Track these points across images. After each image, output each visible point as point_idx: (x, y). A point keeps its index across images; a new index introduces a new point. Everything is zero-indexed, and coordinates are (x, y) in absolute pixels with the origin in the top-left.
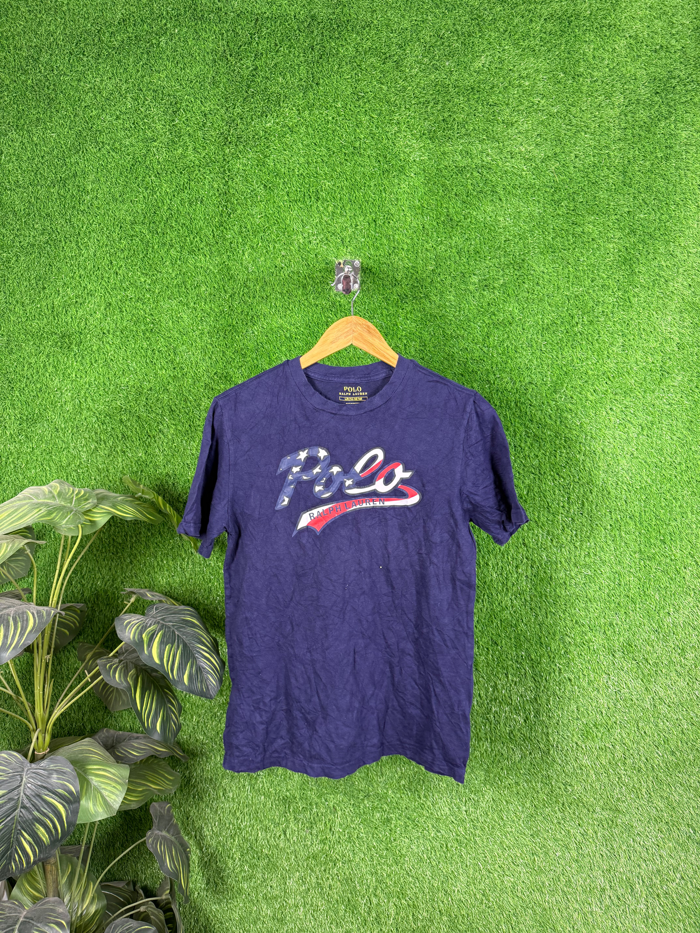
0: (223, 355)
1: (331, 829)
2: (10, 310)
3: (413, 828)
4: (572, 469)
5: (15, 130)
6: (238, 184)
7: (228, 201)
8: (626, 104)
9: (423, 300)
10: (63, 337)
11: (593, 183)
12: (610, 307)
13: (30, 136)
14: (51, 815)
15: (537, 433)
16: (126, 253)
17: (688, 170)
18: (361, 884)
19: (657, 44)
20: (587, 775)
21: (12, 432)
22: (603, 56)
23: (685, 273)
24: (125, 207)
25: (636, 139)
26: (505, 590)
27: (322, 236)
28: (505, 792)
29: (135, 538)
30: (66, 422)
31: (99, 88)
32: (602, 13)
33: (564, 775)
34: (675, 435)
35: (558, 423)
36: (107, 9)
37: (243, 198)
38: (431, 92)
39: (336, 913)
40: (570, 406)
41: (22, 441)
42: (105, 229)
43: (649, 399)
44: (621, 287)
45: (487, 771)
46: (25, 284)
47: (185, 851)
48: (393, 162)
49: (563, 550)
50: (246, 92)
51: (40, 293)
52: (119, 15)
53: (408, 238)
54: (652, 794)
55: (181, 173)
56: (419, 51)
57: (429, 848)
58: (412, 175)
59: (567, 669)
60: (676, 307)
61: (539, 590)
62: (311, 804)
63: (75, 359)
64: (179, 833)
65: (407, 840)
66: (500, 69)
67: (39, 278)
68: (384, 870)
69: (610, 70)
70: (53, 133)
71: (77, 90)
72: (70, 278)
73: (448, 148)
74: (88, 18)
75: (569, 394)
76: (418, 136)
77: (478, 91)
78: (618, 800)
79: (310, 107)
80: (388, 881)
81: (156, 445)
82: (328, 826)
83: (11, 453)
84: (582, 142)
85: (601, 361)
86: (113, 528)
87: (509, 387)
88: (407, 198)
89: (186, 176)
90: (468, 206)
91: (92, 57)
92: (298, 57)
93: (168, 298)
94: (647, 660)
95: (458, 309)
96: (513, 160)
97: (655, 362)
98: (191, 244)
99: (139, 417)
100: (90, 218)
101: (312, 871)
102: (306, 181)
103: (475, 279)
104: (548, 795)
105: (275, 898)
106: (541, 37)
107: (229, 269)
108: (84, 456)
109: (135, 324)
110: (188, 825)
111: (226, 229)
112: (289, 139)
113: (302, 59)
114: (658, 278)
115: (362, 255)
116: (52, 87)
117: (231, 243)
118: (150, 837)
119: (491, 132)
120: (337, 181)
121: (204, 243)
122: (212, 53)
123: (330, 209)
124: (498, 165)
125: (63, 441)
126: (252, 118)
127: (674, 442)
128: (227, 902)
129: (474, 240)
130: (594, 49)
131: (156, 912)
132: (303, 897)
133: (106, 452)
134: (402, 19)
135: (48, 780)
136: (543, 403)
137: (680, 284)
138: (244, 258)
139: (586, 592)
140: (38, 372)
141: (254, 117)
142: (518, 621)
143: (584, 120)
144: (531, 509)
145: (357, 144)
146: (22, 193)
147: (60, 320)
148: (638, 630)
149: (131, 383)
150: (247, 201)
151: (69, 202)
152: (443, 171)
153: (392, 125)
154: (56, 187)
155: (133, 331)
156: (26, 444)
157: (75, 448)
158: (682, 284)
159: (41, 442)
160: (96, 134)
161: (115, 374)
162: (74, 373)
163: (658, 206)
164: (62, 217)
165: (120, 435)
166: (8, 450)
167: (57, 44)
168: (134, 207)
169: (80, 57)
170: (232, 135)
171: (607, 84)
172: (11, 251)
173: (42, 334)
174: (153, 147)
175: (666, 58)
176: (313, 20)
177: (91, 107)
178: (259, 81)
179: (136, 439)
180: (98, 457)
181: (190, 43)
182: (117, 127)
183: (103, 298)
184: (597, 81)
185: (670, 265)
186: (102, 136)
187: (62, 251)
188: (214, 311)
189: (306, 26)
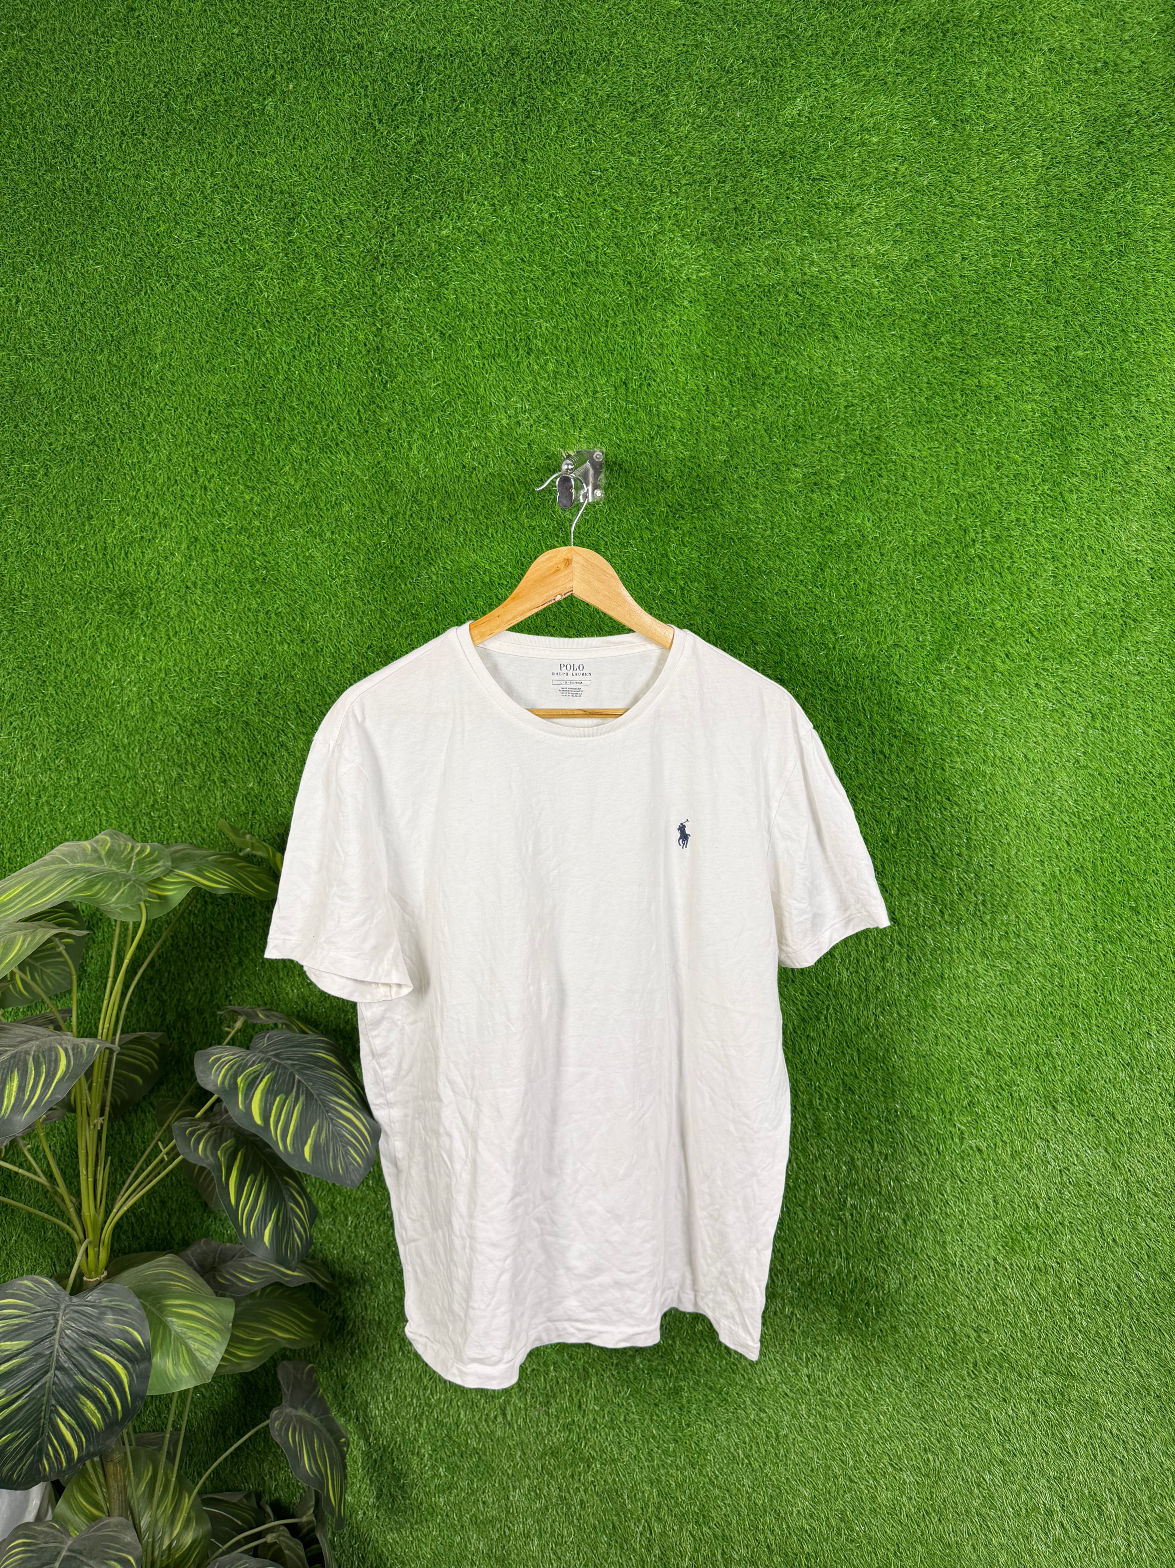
0: (381, 617)
1: (580, 1407)
2: (38, 556)
3: (719, 1405)
4: (974, 792)
5: (38, 263)
6: (398, 331)
7: (382, 361)
8: (1047, 164)
9: (710, 512)
10: (122, 595)
11: (994, 302)
12: (1030, 511)
13: (61, 271)
14: (104, 1381)
15: (910, 730)
16: (219, 454)
17: (1158, 271)
18: (633, 1499)
19: (1097, 60)
20: (1016, 1315)
21: (45, 754)
22: (1004, 85)
23: (1159, 448)
24: (216, 379)
25: (1067, 222)
26: (863, 998)
27: (539, 412)
28: (875, 1344)
29: (245, 923)
30: (131, 734)
31: (169, 188)
32: (1000, 13)
33: (974, 1313)
34: (1150, 726)
35: (946, 711)
36: (178, 57)
37: (406, 355)
38: (713, 164)
39: (594, 1547)
40: (965, 682)
41: (61, 768)
42: (185, 417)
43: (1103, 665)
44: (1048, 476)
45: (842, 1309)
47: (337, 1441)
48: (653, 284)
49: (962, 928)
50: (407, 180)
51: (84, 525)
52: (199, 67)
53: (682, 409)
54: (1131, 1346)
55: (305, 319)
56: (690, 94)
57: (747, 1439)
58: (686, 303)
59: (974, 1131)
60: (1146, 507)
61: (922, 996)
62: (545, 1363)
63: (143, 630)
64: (326, 1411)
65: (708, 1426)
66: (827, 117)
67: (81, 502)
68: (672, 1476)
69: (1016, 108)
70: (98, 264)
71: (134, 193)
72: (131, 500)
73: (745, 254)
74: (150, 75)
75: (964, 661)
76: (693, 238)
77: (791, 157)
78: (1072, 1356)
79: (513, 199)
80: (678, 1494)
81: (275, 768)
82: (576, 1401)
83: (45, 788)
84: (974, 234)
85: (1016, 605)
86: (210, 907)
87: (861, 652)
88: (679, 342)
89: (313, 323)
90: (782, 351)
91: (157, 138)
92: (491, 116)
93: (290, 526)
94: (1113, 1115)
95: (769, 525)
96: (856, 270)
97: (1112, 602)
98: (325, 435)
99: (247, 724)
100: (160, 399)
101: (552, 1477)
102: (510, 322)
103: (797, 474)
104: (948, 1350)
105: (491, 1521)
106: (896, 60)
107: (387, 474)
108: (161, 789)
109: (237, 571)
110: (344, 1398)
111: (381, 408)
113: (497, 120)
114: (1111, 458)
115: (606, 440)
116: (94, 189)
117: (389, 430)
118: (277, 1418)
119: (817, 225)
120: (561, 319)
121: (345, 433)
122: (349, 119)
123: (551, 367)
124: (830, 280)
125: (126, 766)
126: (417, 223)
127: (1150, 739)
128: (412, 1528)
129: (794, 408)
130: (989, 74)
131: (292, 1544)
132: (538, 1521)
133: (195, 782)
134: (662, 45)
135: (99, 1324)
136: (918, 678)
137: (1151, 468)
138: (411, 455)
139: (1003, 999)
140: (83, 654)
141: (420, 220)
142: (888, 1050)
143: (976, 194)
144: (905, 859)
145: (592, 257)
146: (52, 364)
147: (117, 568)
148: (1096, 1063)
149: (233, 668)
150: (413, 361)
151: (127, 375)
152: (738, 294)
153: (649, 222)
154: (106, 352)
155: (233, 581)
156: (68, 773)
157: (146, 776)
158: (1155, 468)
159: (91, 769)
160: (166, 262)
161: (207, 654)
162: (141, 654)
163: (1108, 335)
164: (115, 401)
165: (217, 754)
166: (39, 783)
167: (101, 120)
168: (231, 378)
169: (137, 139)
170: (386, 253)
171: (1013, 133)
172: (37, 459)
173: (89, 593)
174: (259, 279)
175: (1114, 82)
176: (513, 54)
177: (158, 218)
178: (428, 161)
179: (244, 759)
180: (183, 791)
181: (313, 106)
182: (199, 249)
183: (184, 529)
184: (995, 128)
185: (1132, 435)
186: (176, 266)
187: (117, 456)
188: (364, 544)
189: (502, 66)
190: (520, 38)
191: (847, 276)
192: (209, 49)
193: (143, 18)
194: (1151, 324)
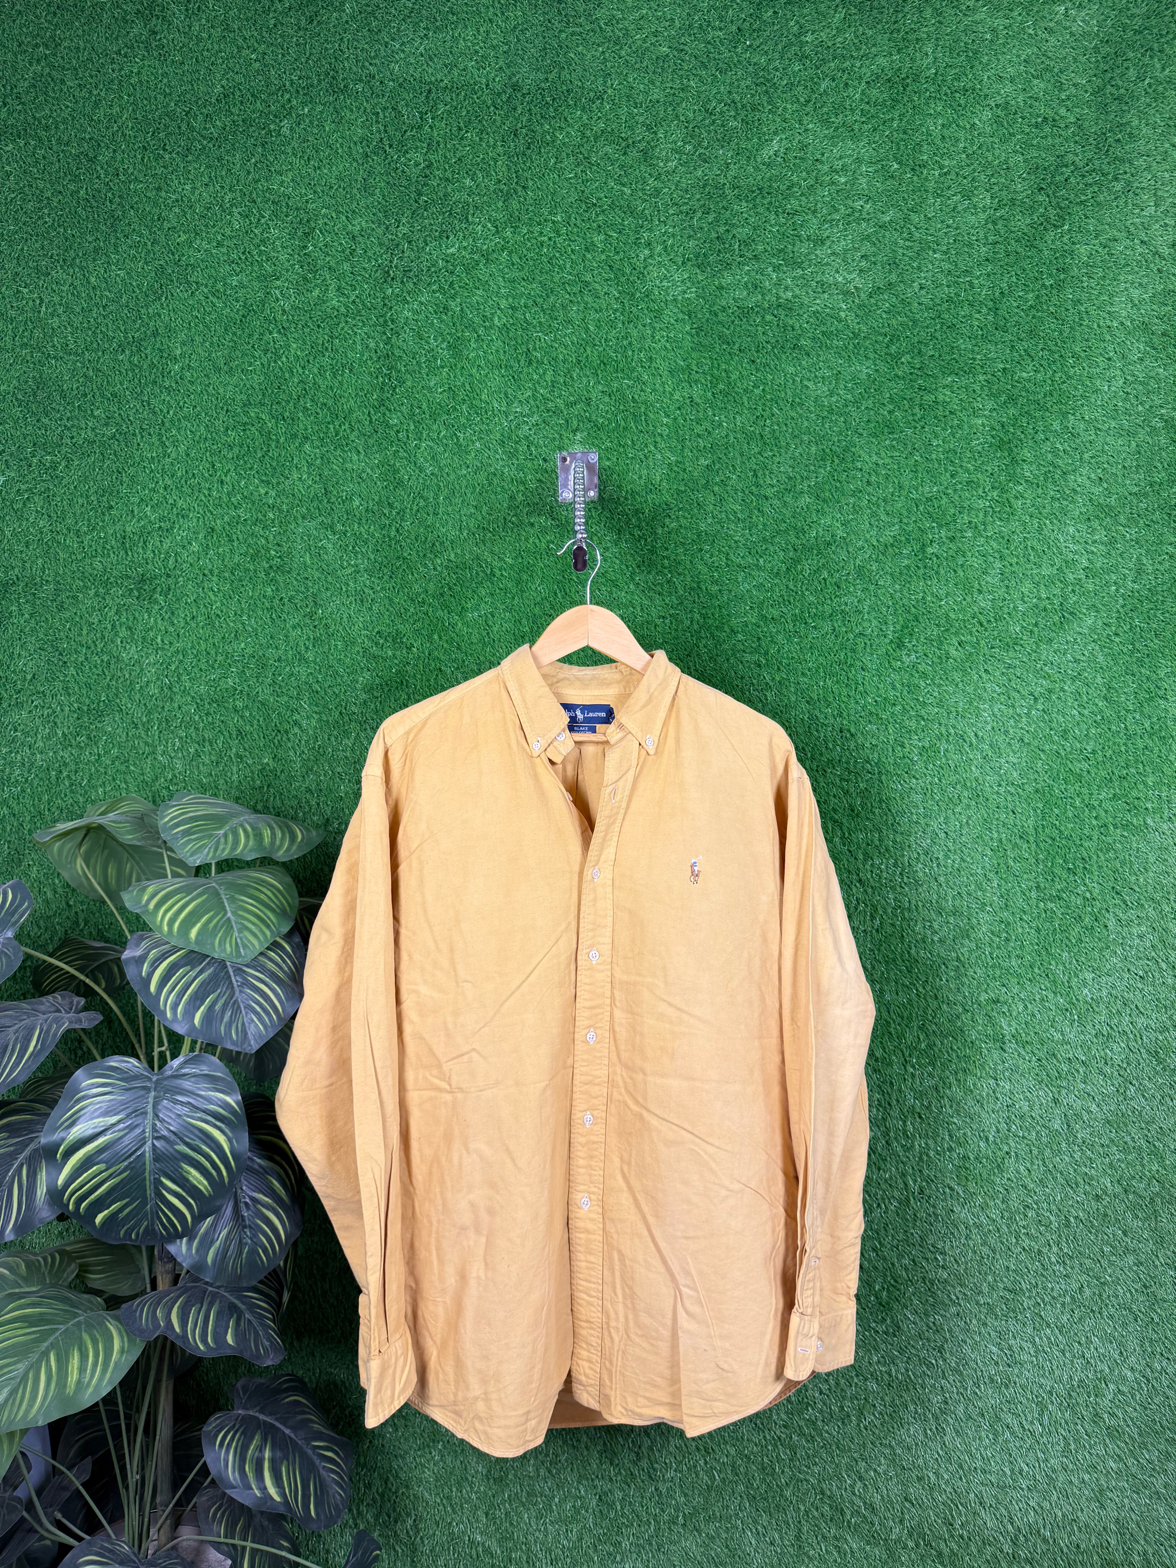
0: (389, 604)
2: (59, 543)
5: (62, 267)
6: (406, 342)
7: (392, 367)
8: (994, 206)
10: (141, 581)
11: (949, 327)
12: (981, 515)
13: (84, 275)
16: (236, 450)
19: (1038, 116)
21: (66, 731)
22: (957, 135)
23: (1092, 461)
24: (234, 380)
25: (1012, 259)
27: (536, 418)
30: (150, 712)
31: (190, 200)
32: (953, 71)
35: (906, 694)
36: (198, 79)
37: (414, 362)
38: (698, 196)
40: (923, 667)
41: (82, 744)
42: (203, 415)
44: (997, 485)
46: (80, 501)
48: (644, 304)
50: (416, 202)
51: (104, 515)
52: (218, 89)
53: (669, 418)
55: (319, 326)
56: (678, 134)
58: (673, 322)
59: (931, 1072)
60: (1081, 513)
63: (161, 615)
66: (801, 158)
67: (101, 493)
69: (967, 156)
70: (120, 269)
71: (156, 204)
72: (150, 490)
73: (727, 279)
74: (170, 94)
75: (922, 648)
76: (680, 263)
77: (768, 193)
79: (514, 221)
81: (289, 745)
83: (66, 764)
84: (930, 266)
85: (969, 599)
88: (666, 357)
89: (327, 331)
91: (178, 153)
92: (495, 146)
93: (303, 518)
96: (826, 296)
97: (1052, 597)
99: (263, 704)
100: (179, 398)
102: (511, 335)
106: (862, 110)
108: (179, 766)
109: (253, 559)
111: (390, 411)
112: (483, 271)
113: (500, 150)
114: (1051, 469)
116: (117, 200)
117: (398, 432)
119: (791, 254)
121: (356, 433)
122: (361, 143)
123: (548, 378)
124: (803, 304)
125: (146, 743)
130: (943, 125)
133: (213, 758)
134: (651, 86)
137: (1085, 478)
140: (103, 637)
141: (428, 239)
143: (932, 231)
146: (74, 363)
147: (136, 555)
149: (249, 651)
150: (420, 367)
151: (147, 374)
152: (720, 314)
153: (639, 247)
154: (127, 352)
155: (249, 570)
156: (88, 749)
157: (164, 752)
158: (1089, 478)
159: (111, 745)
160: (186, 269)
161: (223, 638)
162: (159, 638)
163: (1048, 359)
164: (136, 399)
165: (234, 733)
166: (59, 758)
167: (123, 134)
168: (248, 379)
169: (159, 154)
170: (396, 267)
171: (965, 178)
172: (59, 452)
173: (108, 579)
174: (275, 288)
175: (1053, 136)
176: (514, 90)
177: (178, 228)
178: (435, 184)
179: (259, 737)
180: (201, 766)
181: (327, 129)
182: (219, 259)
183: (201, 520)
184: (948, 173)
185: (1068, 449)
186: (196, 273)
187: (137, 450)
188: (373, 536)
189: (504, 100)
190: (521, 75)
191: (818, 301)
192: (228, 73)
193: (165, 41)
194: (1085, 351)
